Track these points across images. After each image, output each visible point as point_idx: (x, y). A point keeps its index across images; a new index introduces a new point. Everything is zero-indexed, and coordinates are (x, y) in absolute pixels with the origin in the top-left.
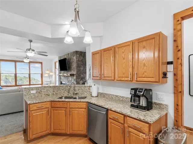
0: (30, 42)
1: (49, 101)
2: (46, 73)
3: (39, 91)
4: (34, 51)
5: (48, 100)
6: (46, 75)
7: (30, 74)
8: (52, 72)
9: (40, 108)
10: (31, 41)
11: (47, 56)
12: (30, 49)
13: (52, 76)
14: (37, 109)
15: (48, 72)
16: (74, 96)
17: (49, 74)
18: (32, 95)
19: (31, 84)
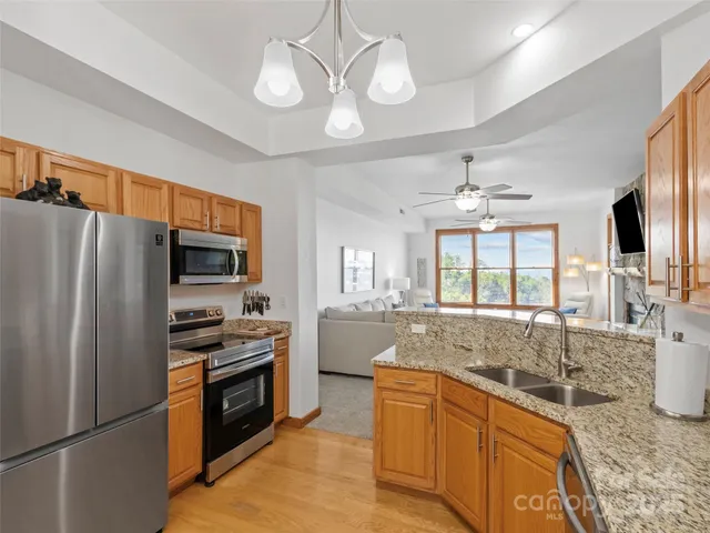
0: (467, 162)
1: (434, 372)
2: (571, 266)
3: (435, 328)
4: (478, 189)
5: (432, 366)
6: (572, 273)
7: (513, 270)
8: (595, 259)
9: (405, 388)
10: (468, 159)
11: (528, 197)
12: (467, 184)
13: (598, 275)
14: (396, 387)
15: (576, 261)
16: (557, 379)
17: (581, 268)
18: (415, 339)
19: (519, 303)
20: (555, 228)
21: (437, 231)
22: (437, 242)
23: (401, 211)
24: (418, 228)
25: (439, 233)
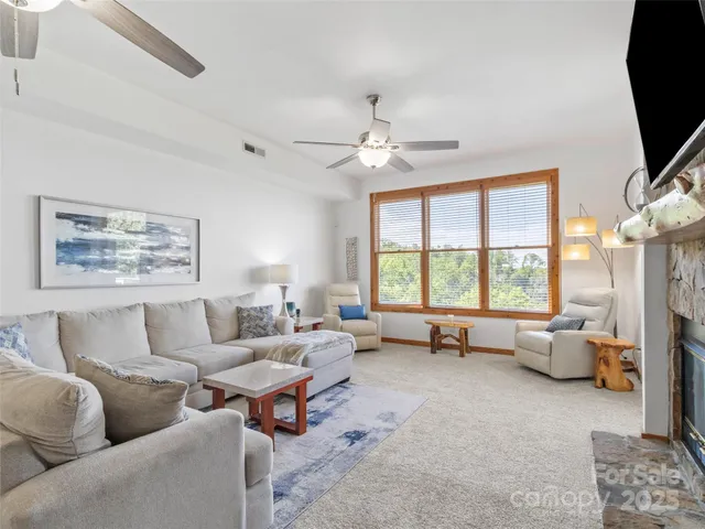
6: (576, 253)
7: (484, 253)
15: (581, 229)
17: (593, 243)
19: (492, 306)
20: (551, 177)
21: (371, 195)
22: (372, 213)
23: (249, 148)
24: (342, 192)
25: (377, 198)
